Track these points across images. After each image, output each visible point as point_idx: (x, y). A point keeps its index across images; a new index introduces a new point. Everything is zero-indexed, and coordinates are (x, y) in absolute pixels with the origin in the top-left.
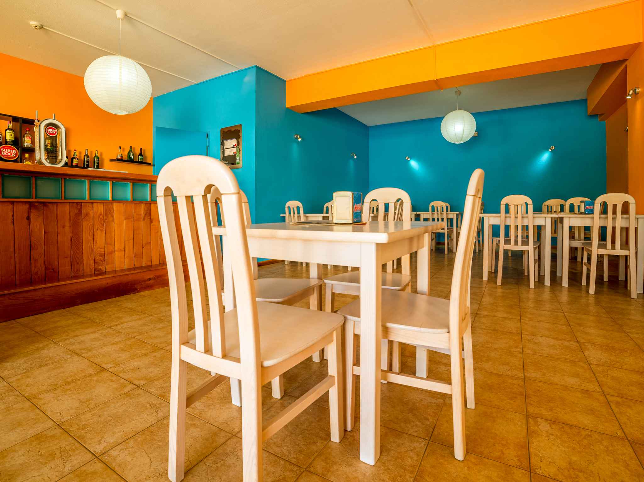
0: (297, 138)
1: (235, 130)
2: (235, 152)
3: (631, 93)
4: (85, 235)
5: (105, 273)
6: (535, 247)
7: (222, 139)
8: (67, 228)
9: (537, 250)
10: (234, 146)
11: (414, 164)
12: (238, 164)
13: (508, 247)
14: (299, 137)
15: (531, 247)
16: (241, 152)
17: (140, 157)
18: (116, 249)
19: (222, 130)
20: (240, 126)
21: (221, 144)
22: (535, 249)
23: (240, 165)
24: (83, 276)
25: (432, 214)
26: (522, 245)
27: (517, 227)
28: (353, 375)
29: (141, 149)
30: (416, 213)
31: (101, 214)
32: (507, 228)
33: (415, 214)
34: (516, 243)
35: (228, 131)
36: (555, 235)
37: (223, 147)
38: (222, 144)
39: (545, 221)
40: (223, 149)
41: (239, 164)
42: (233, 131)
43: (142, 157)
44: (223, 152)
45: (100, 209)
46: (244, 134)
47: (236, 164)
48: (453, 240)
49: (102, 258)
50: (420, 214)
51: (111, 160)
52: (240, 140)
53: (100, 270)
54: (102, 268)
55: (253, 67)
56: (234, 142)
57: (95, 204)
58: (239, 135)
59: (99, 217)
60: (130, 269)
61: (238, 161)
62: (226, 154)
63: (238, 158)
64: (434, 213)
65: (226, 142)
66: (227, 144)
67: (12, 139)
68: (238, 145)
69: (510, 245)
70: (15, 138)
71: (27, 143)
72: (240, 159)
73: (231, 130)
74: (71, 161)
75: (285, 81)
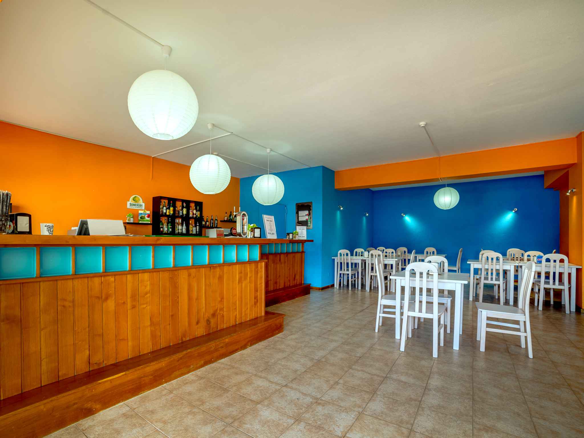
1: (307, 205)
2: (307, 219)
3: (569, 192)
6: (503, 282)
7: (297, 210)
9: (505, 284)
10: (306, 215)
11: (408, 219)
13: (486, 282)
14: (341, 207)
15: (501, 282)
16: (311, 219)
19: (297, 204)
20: (311, 203)
22: (503, 283)
26: (495, 281)
27: (492, 270)
32: (486, 270)
34: (492, 279)
35: (302, 205)
36: (516, 274)
37: (298, 215)
38: (297, 213)
39: (510, 267)
41: (310, 226)
42: (305, 205)
44: (298, 218)
46: (314, 207)
47: (307, 226)
51: (221, 221)
52: (311, 212)
55: (321, 166)
56: (307, 212)
58: (310, 208)
65: (300, 212)
66: (301, 213)
67: (186, 213)
68: (309, 214)
69: (488, 280)
70: (187, 212)
71: (191, 215)
72: (310, 223)
73: (304, 205)
74: (206, 223)
75: (334, 171)
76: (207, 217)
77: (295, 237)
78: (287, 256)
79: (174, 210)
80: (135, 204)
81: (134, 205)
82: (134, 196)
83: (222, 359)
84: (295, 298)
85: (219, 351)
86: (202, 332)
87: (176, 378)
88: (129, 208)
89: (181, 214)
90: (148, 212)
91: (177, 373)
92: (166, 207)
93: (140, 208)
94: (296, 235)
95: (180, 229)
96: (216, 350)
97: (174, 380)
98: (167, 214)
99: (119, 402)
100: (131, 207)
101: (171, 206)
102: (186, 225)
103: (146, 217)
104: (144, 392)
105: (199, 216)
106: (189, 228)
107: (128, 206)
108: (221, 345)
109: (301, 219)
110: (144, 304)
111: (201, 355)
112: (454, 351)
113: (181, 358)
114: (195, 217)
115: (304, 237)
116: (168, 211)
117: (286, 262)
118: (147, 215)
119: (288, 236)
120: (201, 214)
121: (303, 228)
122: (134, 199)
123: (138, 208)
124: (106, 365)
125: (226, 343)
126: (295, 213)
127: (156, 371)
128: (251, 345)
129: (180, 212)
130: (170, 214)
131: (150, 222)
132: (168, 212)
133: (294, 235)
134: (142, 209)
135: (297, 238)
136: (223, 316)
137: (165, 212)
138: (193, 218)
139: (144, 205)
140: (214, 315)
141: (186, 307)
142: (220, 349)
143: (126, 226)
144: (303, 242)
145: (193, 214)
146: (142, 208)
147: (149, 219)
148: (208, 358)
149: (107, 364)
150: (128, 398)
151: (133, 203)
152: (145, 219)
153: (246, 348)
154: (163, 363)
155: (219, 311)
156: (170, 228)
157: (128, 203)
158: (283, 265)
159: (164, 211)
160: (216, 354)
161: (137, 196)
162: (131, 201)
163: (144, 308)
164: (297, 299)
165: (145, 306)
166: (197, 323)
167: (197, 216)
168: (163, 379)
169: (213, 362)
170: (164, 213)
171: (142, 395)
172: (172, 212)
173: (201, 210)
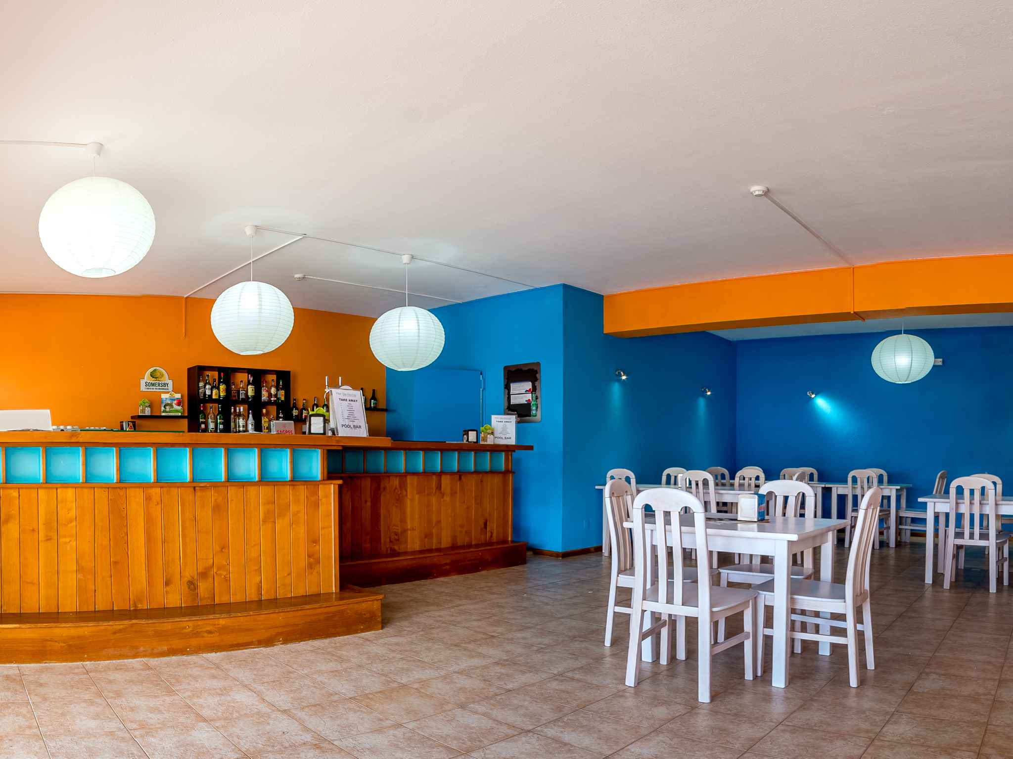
0: (621, 376)
1: (529, 370)
2: (529, 400)
4: (383, 511)
5: (398, 554)
7: (506, 380)
8: (369, 504)
10: (527, 391)
11: (822, 404)
12: (533, 416)
13: (959, 542)
14: (622, 374)
15: (991, 543)
16: (539, 400)
17: (372, 401)
18: (409, 527)
19: (505, 368)
20: (538, 364)
21: (505, 388)
23: (539, 417)
24: (380, 556)
25: (853, 488)
26: (980, 539)
27: (972, 516)
28: (764, 635)
29: (374, 391)
30: (823, 486)
31: (396, 488)
32: (959, 517)
33: (823, 488)
34: (972, 536)
35: (516, 370)
37: (509, 392)
38: (507, 387)
40: (509, 395)
41: (536, 416)
42: (525, 371)
43: (375, 402)
44: (509, 398)
45: (396, 482)
46: (544, 375)
47: (530, 416)
48: (889, 528)
49: (396, 537)
50: (831, 488)
52: (537, 384)
53: (394, 550)
54: (396, 547)
56: (528, 385)
57: (391, 477)
58: (536, 378)
59: (395, 490)
60: (421, 552)
61: (534, 412)
62: (513, 402)
63: (534, 408)
64: (856, 486)
65: (513, 386)
66: (516, 388)
67: (253, 394)
68: (534, 390)
69: (964, 539)
70: (255, 393)
71: (265, 397)
72: (537, 410)
73: (521, 370)
74: (301, 413)
75: (603, 296)
76: (304, 400)
77: (485, 439)
78: (460, 479)
79: (228, 390)
80: (155, 382)
81: (153, 385)
82: (151, 370)
83: (211, 653)
84: (479, 571)
85: (203, 637)
86: (179, 601)
87: (109, 658)
88: (144, 390)
89: (242, 396)
90: (178, 396)
91: (111, 651)
92: (210, 385)
93: (163, 389)
94: (489, 434)
95: (241, 425)
96: (196, 634)
97: (105, 661)
98: (214, 397)
99: (11, 662)
100: (148, 389)
101: (222, 382)
102: (254, 418)
103: (174, 404)
104: (50, 663)
105: (283, 399)
106: (261, 423)
107: (143, 388)
108: (208, 629)
109: (514, 400)
110: (65, 537)
111: (161, 635)
112: (773, 690)
113: (120, 631)
114: (274, 400)
115: (510, 438)
116: (215, 391)
117: (456, 493)
118: (175, 402)
119: (465, 436)
120: (288, 395)
121: (510, 419)
122: (152, 375)
123: (161, 389)
124: (5, 612)
125: (220, 626)
126: (503, 387)
127: (72, 638)
128: (286, 641)
129: (241, 392)
130: (219, 396)
131: (180, 414)
132: (216, 394)
133: (482, 435)
134: (167, 391)
135: (490, 441)
136: (227, 580)
137: (210, 394)
138: (269, 403)
139: (170, 383)
140: (204, 575)
141: (142, 551)
142: (206, 635)
143: (135, 422)
144: (508, 449)
145: (270, 395)
146: (168, 389)
147: (179, 408)
148: (177, 643)
149: (8, 612)
150: (24, 662)
151: (152, 381)
152: (174, 409)
153: (273, 646)
154: (86, 629)
155: (218, 570)
156: (220, 424)
157: (143, 382)
158: (447, 498)
159: (208, 392)
160: (194, 642)
161: (157, 368)
162: (147, 378)
163: (66, 543)
164: (483, 572)
165: (68, 540)
166: (167, 583)
167: (278, 399)
168: (84, 653)
169: (188, 654)
170: (207, 396)
171: (46, 664)
172: (222, 394)
173: (287, 388)
